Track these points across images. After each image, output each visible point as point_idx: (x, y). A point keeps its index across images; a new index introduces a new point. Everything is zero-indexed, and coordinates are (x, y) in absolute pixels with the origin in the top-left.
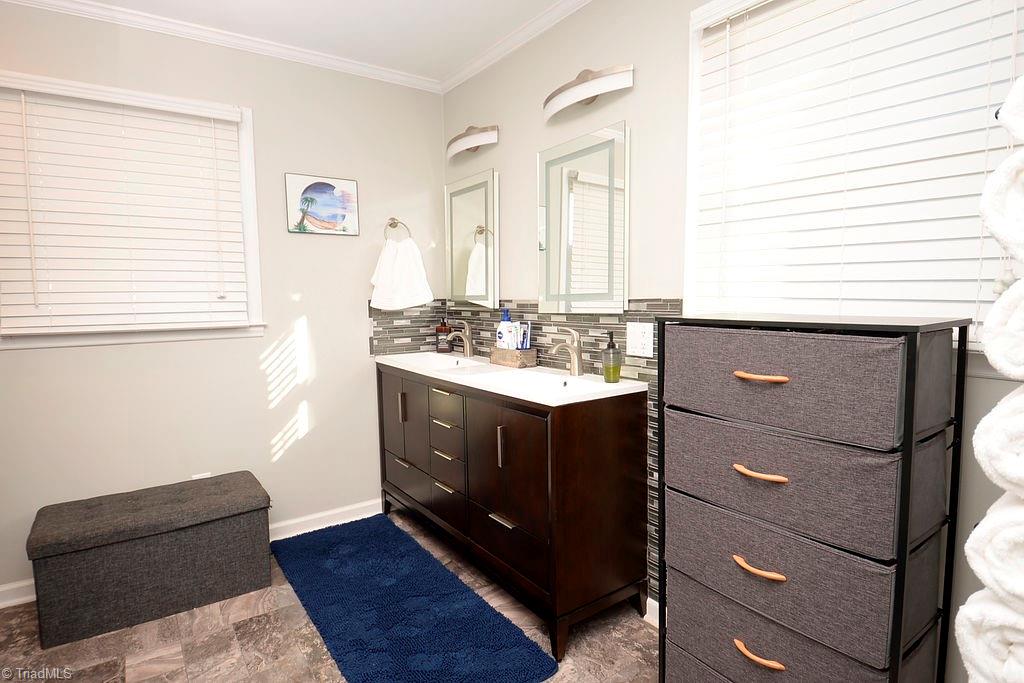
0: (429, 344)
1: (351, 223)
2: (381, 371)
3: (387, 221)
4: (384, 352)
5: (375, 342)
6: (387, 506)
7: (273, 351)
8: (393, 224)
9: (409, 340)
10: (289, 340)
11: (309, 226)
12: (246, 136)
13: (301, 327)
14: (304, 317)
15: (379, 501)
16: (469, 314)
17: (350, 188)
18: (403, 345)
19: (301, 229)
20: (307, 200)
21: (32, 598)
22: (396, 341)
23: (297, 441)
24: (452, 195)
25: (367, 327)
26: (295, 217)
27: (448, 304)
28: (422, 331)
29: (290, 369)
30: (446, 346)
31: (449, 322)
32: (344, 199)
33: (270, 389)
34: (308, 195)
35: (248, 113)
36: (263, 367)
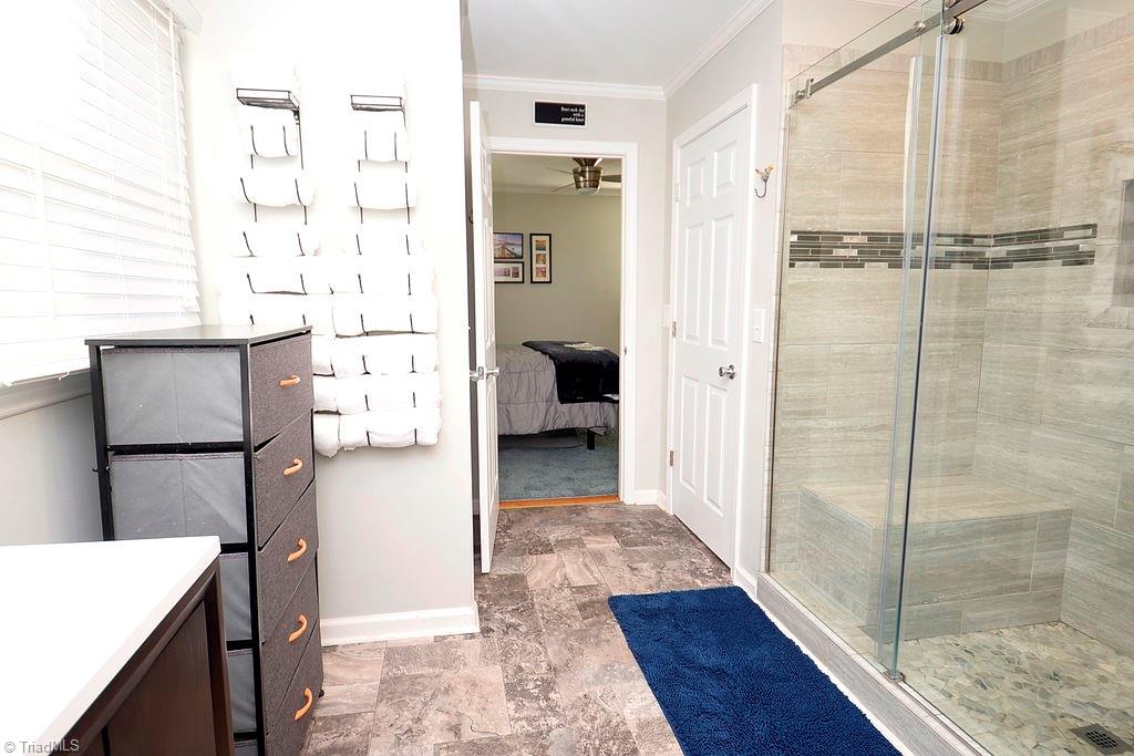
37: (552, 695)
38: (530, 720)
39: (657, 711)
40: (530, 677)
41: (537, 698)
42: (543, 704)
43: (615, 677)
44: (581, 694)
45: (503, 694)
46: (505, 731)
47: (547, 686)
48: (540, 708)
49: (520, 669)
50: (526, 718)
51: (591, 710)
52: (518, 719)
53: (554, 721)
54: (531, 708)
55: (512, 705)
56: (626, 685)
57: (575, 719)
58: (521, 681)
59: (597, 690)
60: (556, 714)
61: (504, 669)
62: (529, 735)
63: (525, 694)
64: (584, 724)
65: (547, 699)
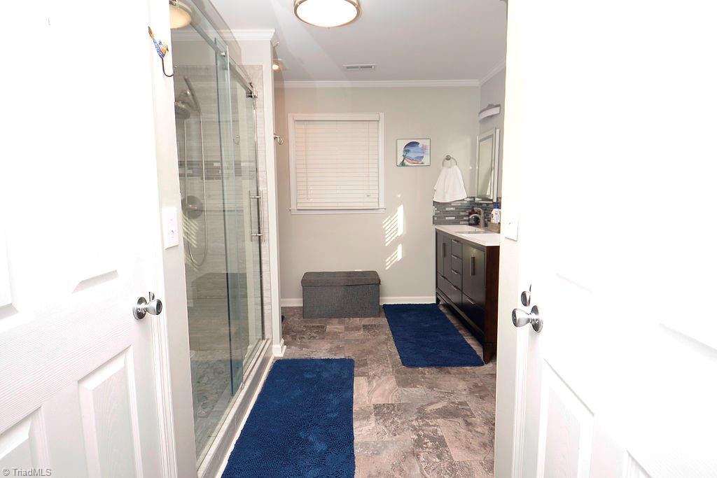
0: (465, 220)
1: (426, 160)
2: (437, 233)
3: (445, 157)
4: (440, 224)
5: (436, 219)
6: (438, 300)
7: (388, 220)
8: (448, 158)
9: (454, 218)
10: (396, 215)
11: (406, 163)
12: (382, 124)
13: (401, 210)
14: (402, 206)
15: (435, 297)
16: (485, 205)
17: (427, 143)
18: (450, 220)
19: (403, 164)
20: (406, 151)
21: (302, 305)
22: (447, 218)
23: (397, 262)
24: (480, 141)
25: (432, 211)
26: (400, 159)
27: (477, 199)
28: (462, 213)
29: (395, 229)
30: (473, 222)
31: (476, 209)
32: (424, 149)
33: (386, 236)
34: (407, 149)
35: (382, 115)
36: (384, 227)
37: (416, 437)
38: (427, 425)
39: (356, 424)
40: (431, 450)
41: (425, 436)
42: (421, 432)
43: (373, 446)
44: (398, 436)
45: (447, 440)
46: (440, 421)
47: (419, 443)
48: (423, 430)
49: (439, 457)
50: (430, 426)
51: (393, 427)
52: (435, 426)
53: (415, 423)
54: (428, 431)
55: (440, 433)
56: (368, 439)
57: (403, 423)
58: (437, 448)
59: (386, 438)
60: (413, 426)
61: (451, 458)
62: (428, 418)
63: (433, 440)
64: (398, 421)
65: (418, 435)
